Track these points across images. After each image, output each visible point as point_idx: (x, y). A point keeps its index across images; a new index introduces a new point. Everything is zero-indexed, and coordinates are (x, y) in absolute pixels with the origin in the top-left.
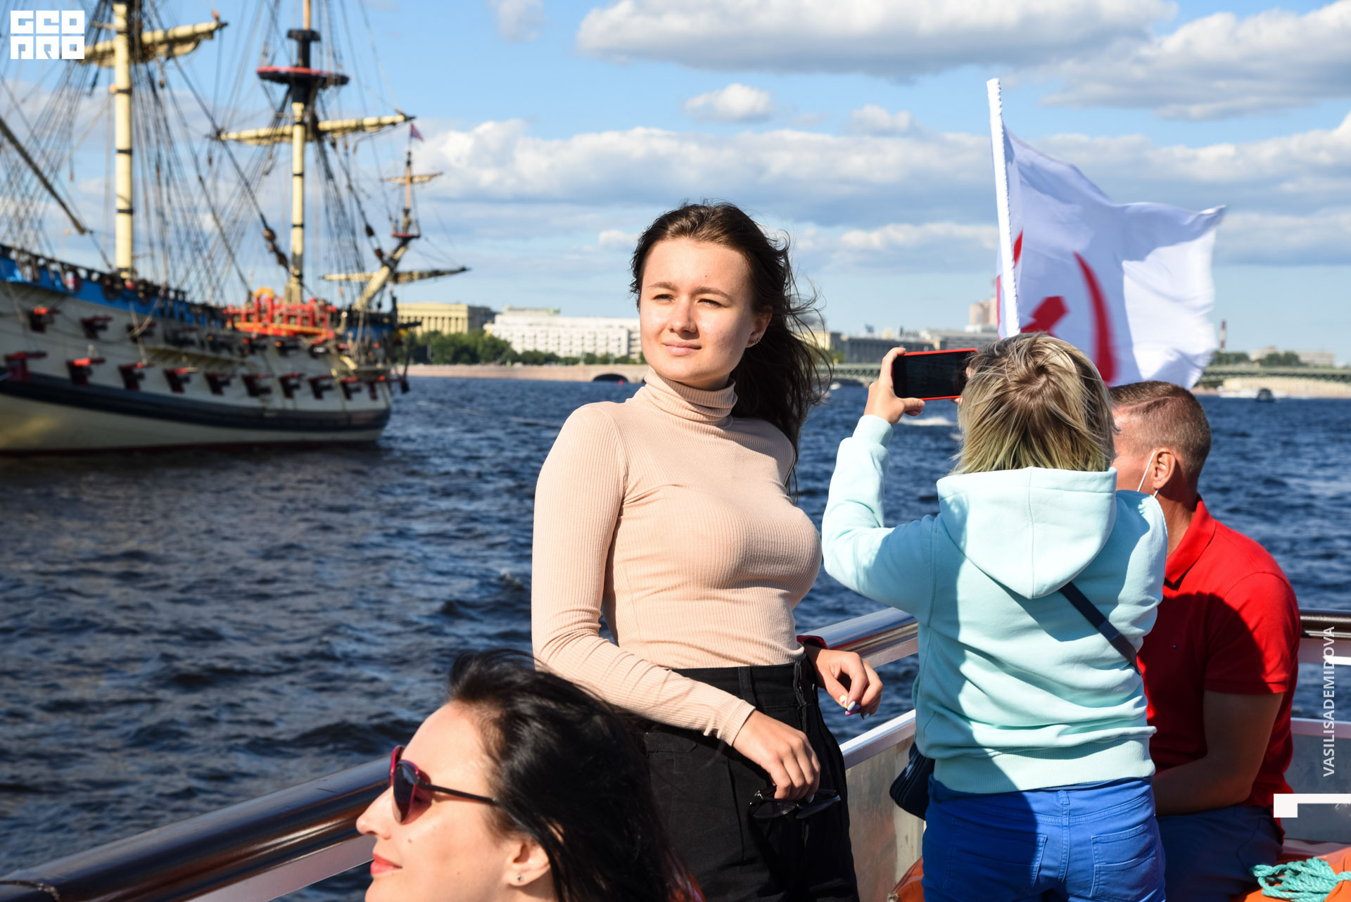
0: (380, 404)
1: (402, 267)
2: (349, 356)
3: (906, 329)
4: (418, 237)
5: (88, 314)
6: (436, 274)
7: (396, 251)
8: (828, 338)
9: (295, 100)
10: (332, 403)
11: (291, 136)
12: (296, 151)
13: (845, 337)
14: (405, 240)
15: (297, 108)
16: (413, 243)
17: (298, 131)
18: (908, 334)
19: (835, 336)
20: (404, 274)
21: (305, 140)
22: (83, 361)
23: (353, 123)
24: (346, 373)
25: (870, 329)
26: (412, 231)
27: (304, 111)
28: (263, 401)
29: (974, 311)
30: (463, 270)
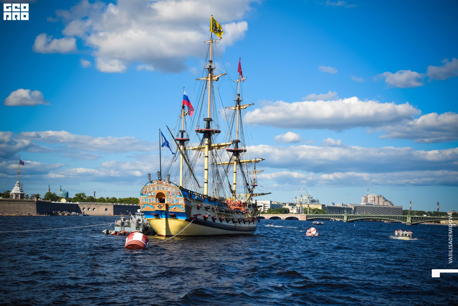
0: (255, 225)
1: (254, 193)
2: (249, 214)
3: (344, 204)
4: (257, 185)
5: (206, 206)
6: (263, 194)
7: (252, 189)
8: (321, 206)
9: (235, 156)
10: (247, 225)
11: (234, 163)
12: (235, 167)
13: (326, 206)
14: (254, 186)
15: (235, 157)
16: (255, 187)
17: (235, 162)
18: (344, 205)
19: (323, 206)
20: (255, 194)
21: (237, 164)
22: (207, 216)
23: (249, 161)
24: (249, 218)
25: (333, 204)
26: (256, 184)
27: (236, 158)
28: (235, 224)
29: (363, 198)
30: (270, 193)
